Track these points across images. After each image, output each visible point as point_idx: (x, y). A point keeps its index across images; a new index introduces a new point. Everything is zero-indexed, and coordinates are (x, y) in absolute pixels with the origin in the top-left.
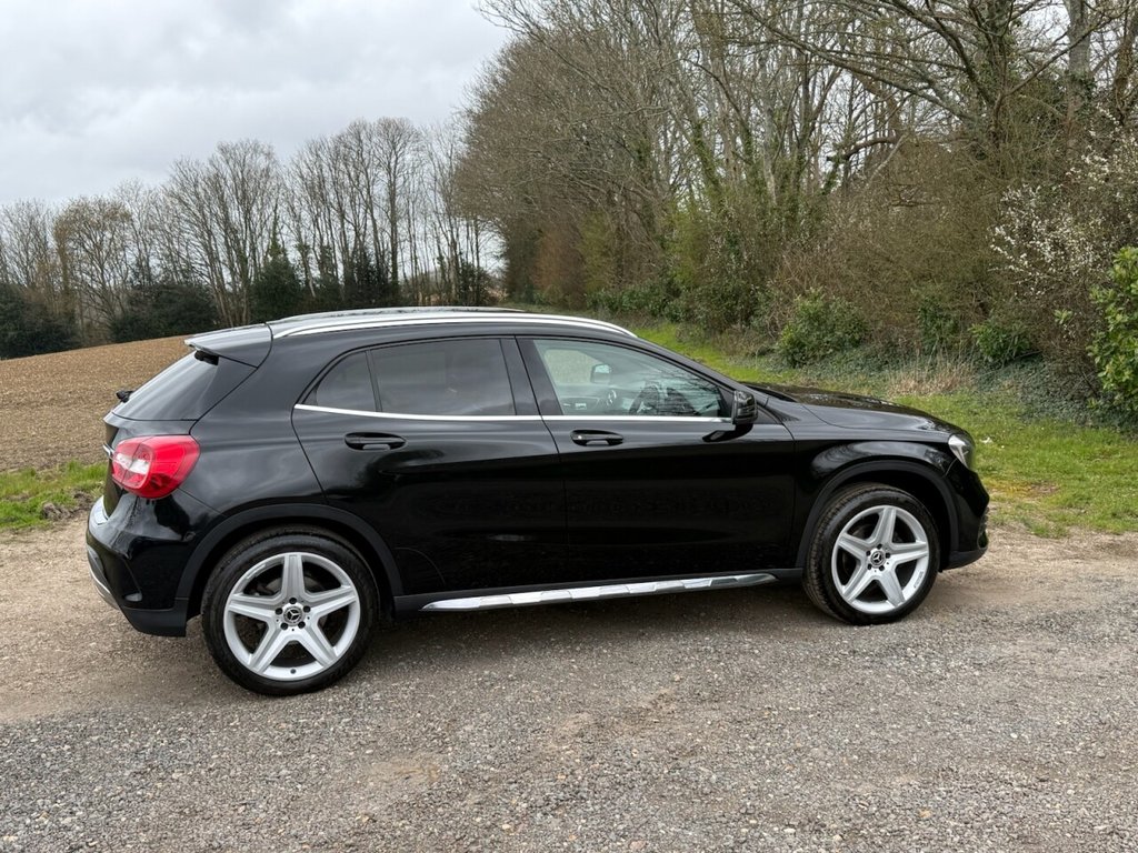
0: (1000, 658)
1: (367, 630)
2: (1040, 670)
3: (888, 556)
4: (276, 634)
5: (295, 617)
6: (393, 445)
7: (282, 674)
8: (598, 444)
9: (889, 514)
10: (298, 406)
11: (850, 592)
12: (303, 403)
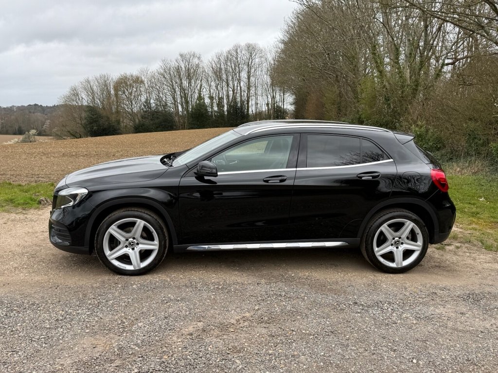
0: (432, 314)
2: (450, 324)
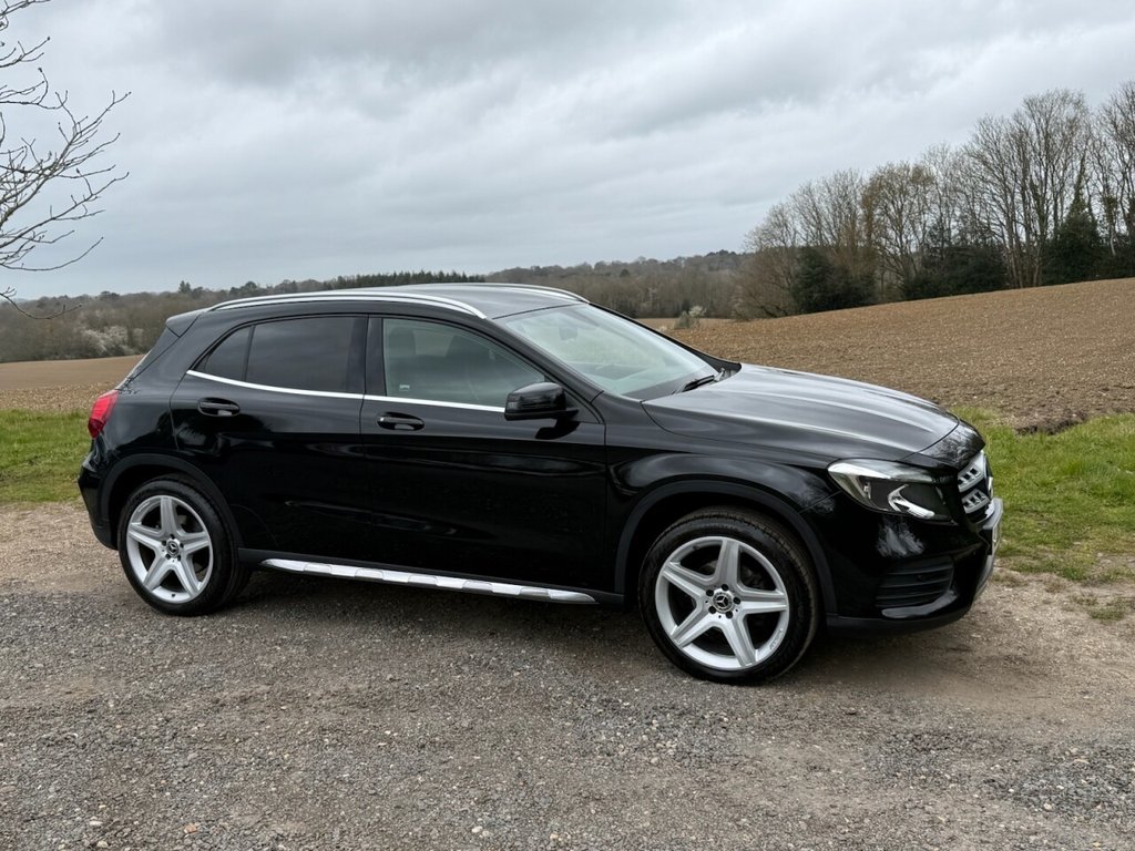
1: (217, 574)
3: (737, 601)
4: (162, 561)
5: (174, 551)
6: (233, 411)
7: (164, 595)
8: (403, 428)
9: (731, 548)
10: (190, 372)
11: (683, 635)
12: (195, 370)
